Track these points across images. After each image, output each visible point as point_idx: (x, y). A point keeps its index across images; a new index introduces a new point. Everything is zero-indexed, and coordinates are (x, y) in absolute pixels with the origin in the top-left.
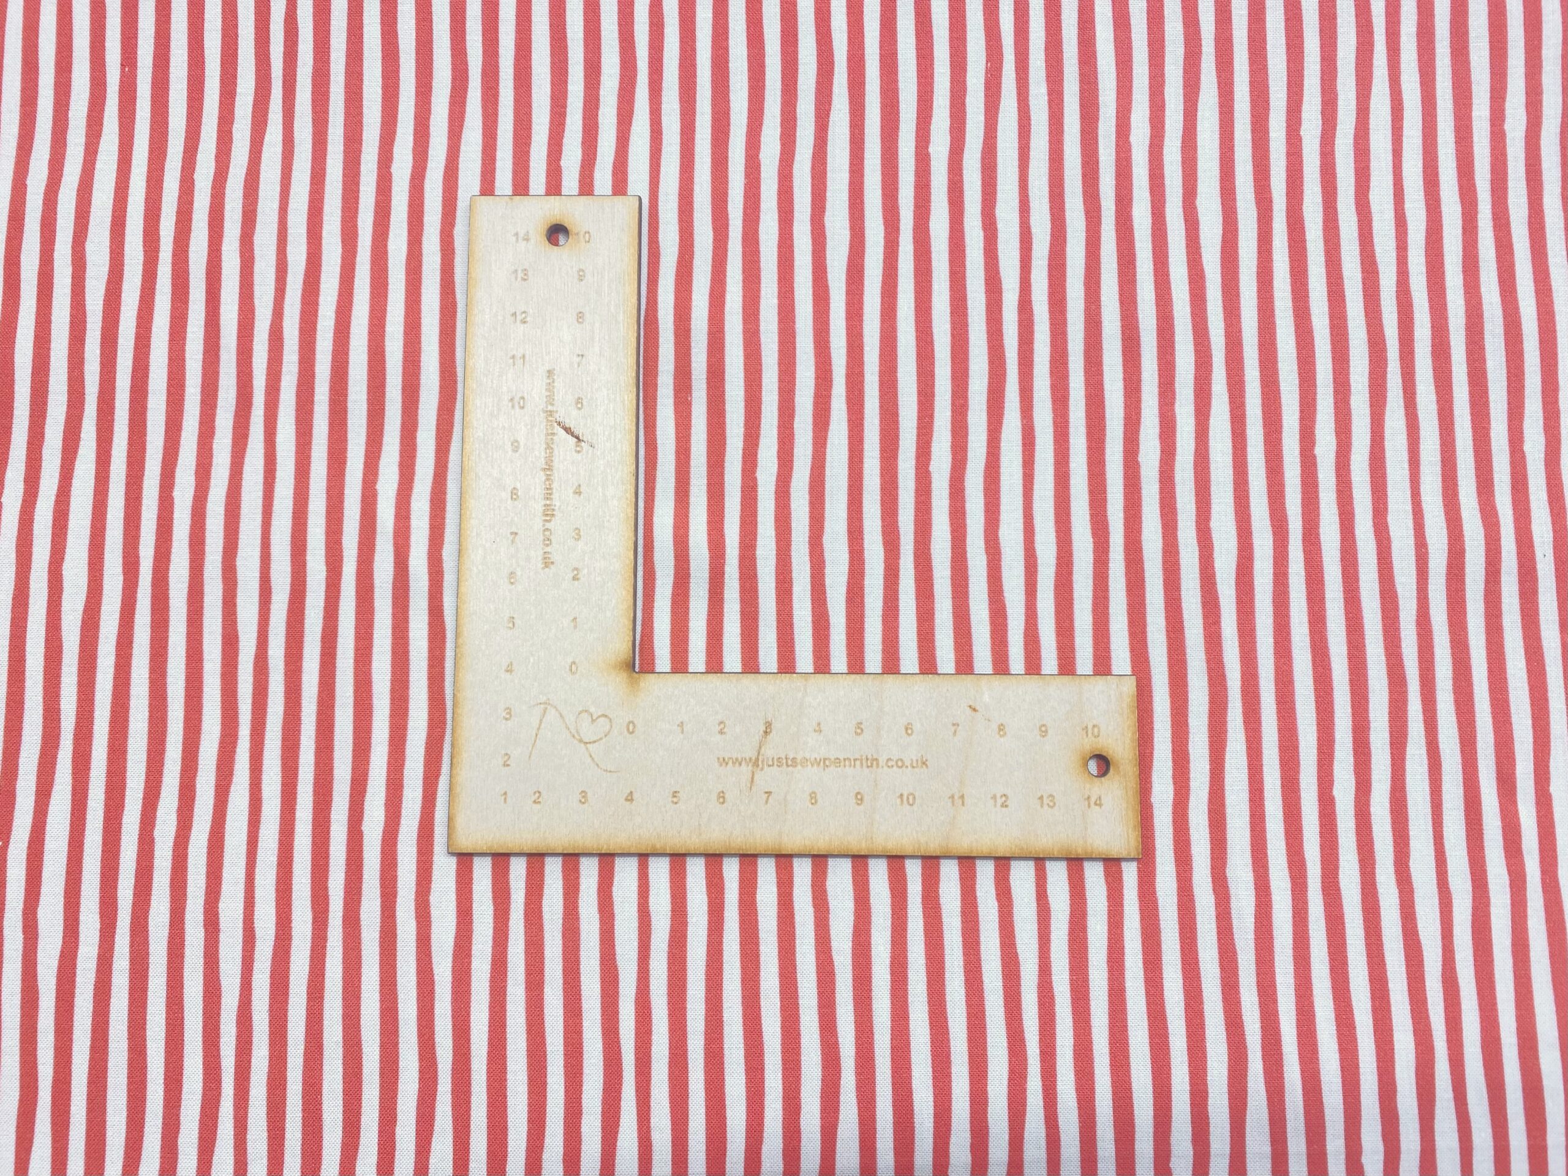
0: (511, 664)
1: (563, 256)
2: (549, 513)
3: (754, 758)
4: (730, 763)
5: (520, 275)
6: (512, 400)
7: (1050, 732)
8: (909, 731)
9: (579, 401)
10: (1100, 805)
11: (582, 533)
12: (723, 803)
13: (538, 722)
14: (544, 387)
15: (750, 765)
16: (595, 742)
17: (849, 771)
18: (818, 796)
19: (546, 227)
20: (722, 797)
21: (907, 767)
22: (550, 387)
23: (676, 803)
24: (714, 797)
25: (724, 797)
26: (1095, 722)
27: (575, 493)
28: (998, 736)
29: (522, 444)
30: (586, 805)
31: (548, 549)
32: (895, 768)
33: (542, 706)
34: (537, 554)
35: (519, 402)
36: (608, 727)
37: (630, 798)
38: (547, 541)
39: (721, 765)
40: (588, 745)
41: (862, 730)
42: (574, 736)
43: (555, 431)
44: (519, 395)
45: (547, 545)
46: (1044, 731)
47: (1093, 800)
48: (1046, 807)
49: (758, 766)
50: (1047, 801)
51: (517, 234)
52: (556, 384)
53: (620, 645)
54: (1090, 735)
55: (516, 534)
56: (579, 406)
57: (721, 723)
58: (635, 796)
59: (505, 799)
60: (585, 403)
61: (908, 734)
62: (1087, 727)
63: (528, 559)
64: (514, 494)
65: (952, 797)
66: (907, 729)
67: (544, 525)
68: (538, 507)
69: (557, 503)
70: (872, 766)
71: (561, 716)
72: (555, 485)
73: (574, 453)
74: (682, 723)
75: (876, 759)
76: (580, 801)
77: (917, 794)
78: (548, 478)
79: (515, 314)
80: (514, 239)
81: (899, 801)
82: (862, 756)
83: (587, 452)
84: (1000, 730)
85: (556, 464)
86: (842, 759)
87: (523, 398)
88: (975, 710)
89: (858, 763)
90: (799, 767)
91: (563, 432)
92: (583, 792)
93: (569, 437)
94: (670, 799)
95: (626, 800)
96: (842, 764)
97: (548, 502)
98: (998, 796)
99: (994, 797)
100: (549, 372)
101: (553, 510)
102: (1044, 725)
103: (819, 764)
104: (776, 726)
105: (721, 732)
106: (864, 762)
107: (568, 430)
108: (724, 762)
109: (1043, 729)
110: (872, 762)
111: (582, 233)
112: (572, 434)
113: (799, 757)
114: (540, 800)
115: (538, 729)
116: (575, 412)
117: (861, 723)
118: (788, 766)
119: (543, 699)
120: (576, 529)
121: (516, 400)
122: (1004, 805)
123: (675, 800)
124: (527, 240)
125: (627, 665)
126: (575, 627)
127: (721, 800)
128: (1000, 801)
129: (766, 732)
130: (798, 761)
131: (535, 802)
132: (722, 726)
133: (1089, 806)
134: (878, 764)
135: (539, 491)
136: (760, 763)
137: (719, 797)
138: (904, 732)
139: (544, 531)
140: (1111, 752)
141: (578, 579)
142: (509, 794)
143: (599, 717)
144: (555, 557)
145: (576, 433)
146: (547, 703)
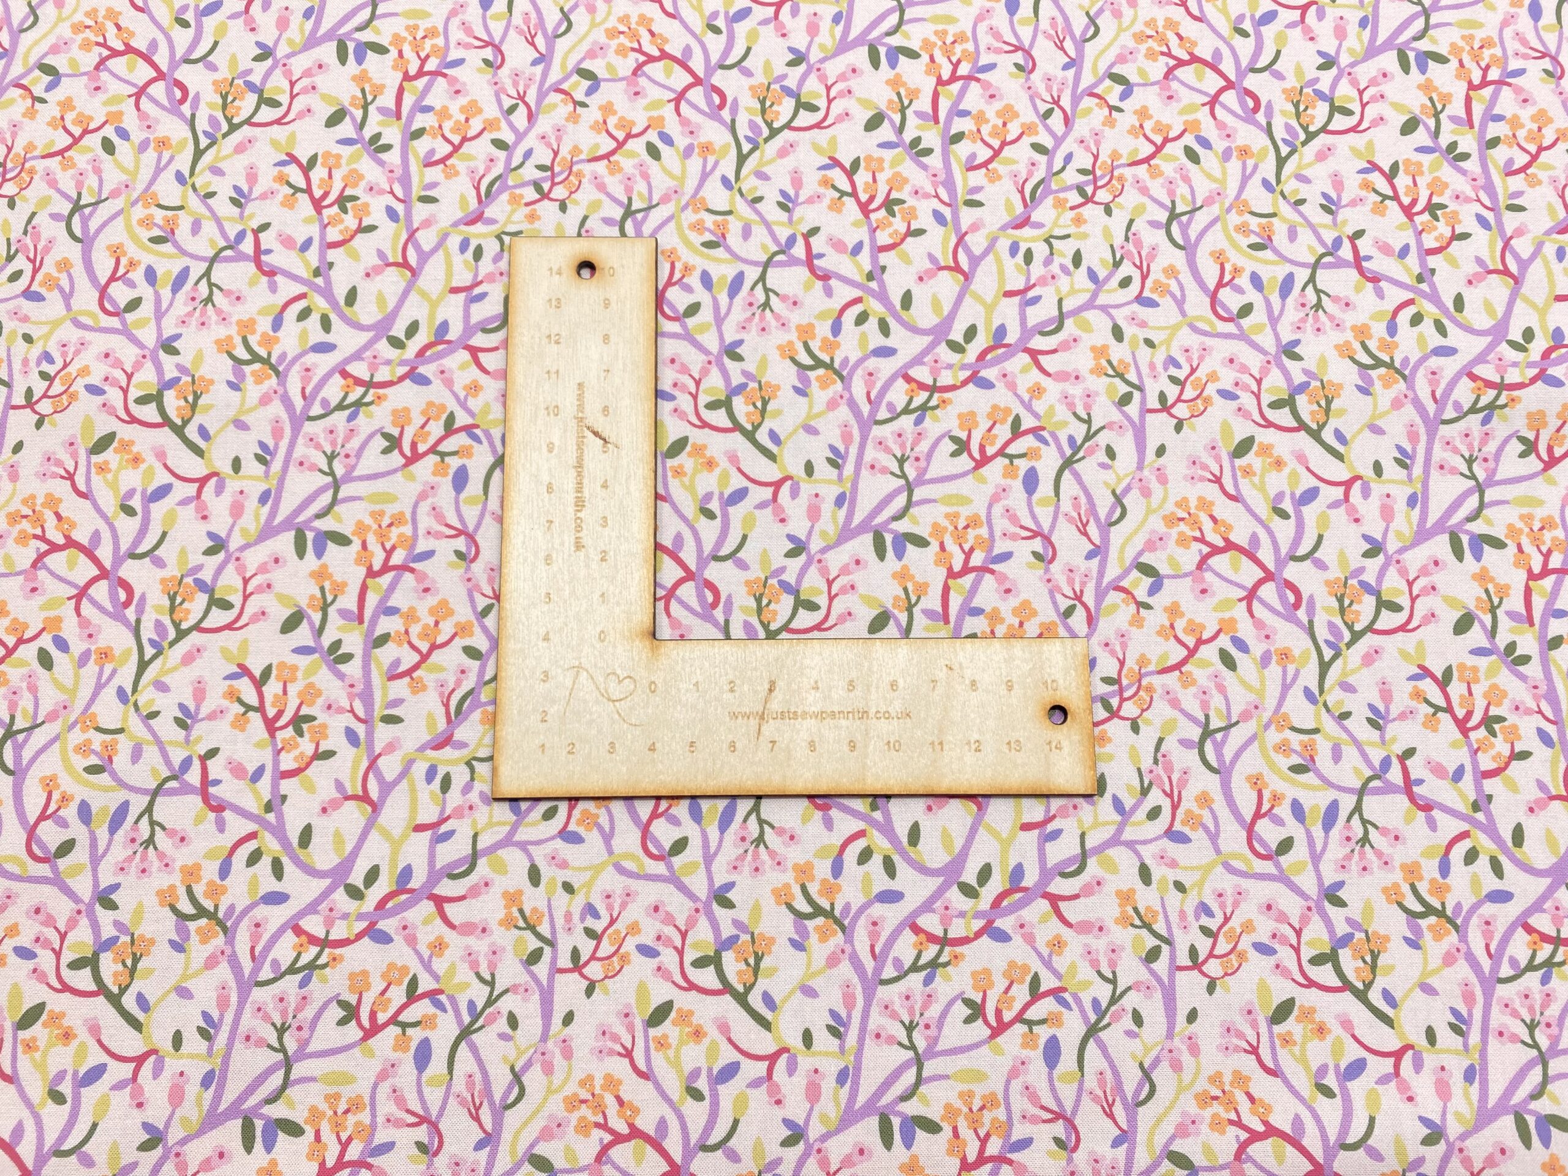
0: (547, 633)
1: (589, 287)
2: (580, 504)
3: (760, 712)
4: (740, 717)
5: (554, 303)
6: (547, 408)
7: (1016, 686)
8: (895, 688)
9: (605, 410)
10: (1060, 749)
11: (609, 521)
12: (734, 751)
13: (572, 683)
14: (576, 397)
15: (757, 718)
16: (621, 700)
17: (843, 722)
18: (817, 744)
19: (576, 264)
20: (733, 746)
21: (893, 718)
22: (580, 397)
23: (693, 752)
24: (726, 746)
26: (1053, 678)
27: (603, 487)
28: (971, 691)
29: (556, 446)
30: (613, 755)
31: (580, 535)
32: (883, 719)
33: (575, 669)
34: (569, 539)
35: (554, 410)
36: (633, 687)
38: (579, 528)
39: (731, 719)
40: (616, 703)
41: (854, 687)
42: (603, 695)
43: (585, 434)
44: (554, 404)
45: (579, 532)
46: (1010, 688)
47: (1053, 746)
48: (1013, 751)
49: (764, 719)
50: (1015, 746)
51: (551, 269)
52: (585, 395)
53: (642, 617)
54: (1049, 688)
55: (551, 522)
56: (606, 413)
57: (731, 682)
58: (657, 746)
59: (543, 750)
60: (610, 411)
61: (894, 690)
62: (1046, 682)
63: (562, 544)
64: (550, 488)
65: (933, 743)
66: (892, 686)
67: (575, 515)
68: (570, 498)
69: (586, 493)
70: (863, 718)
71: (592, 678)
72: (585, 481)
73: (601, 453)
74: (697, 682)
75: (866, 712)
76: (609, 751)
77: (902, 741)
78: (579, 474)
79: (549, 336)
80: (549, 273)
81: (887, 747)
82: (854, 709)
83: (613, 452)
84: (973, 685)
85: (585, 463)
86: (836, 709)
87: (557, 407)
88: (951, 669)
89: (850, 715)
90: (800, 719)
91: (591, 436)
92: (611, 743)
93: (598, 439)
94: (688, 748)
95: (650, 750)
96: (837, 716)
97: (579, 495)
98: (972, 742)
99: (968, 743)
100: (579, 384)
101: (584, 501)
102: (1009, 681)
103: (817, 717)
104: (781, 684)
105: (732, 690)
106: (856, 714)
107: (596, 434)
108: (734, 716)
109: (1009, 684)
110: (864, 714)
111: (607, 269)
112: (601, 438)
113: (800, 711)
114: (574, 750)
115: (572, 689)
116: (602, 419)
117: (853, 681)
118: (790, 719)
119: (576, 663)
120: (604, 517)
121: (551, 409)
122: (978, 750)
123: (692, 749)
124: (559, 273)
125: (650, 634)
126: (603, 602)
127: (732, 749)
128: (974, 747)
129: (771, 691)
130: (799, 714)
131: (569, 753)
132: (732, 685)
133: (1051, 750)
134: (868, 718)
135: (570, 484)
136: (765, 716)
137: (730, 747)
138: (889, 687)
139: (576, 519)
140: (1068, 702)
141: (605, 560)
142: (547, 746)
143: (623, 679)
144: (584, 541)
145: (604, 435)
146: (580, 667)
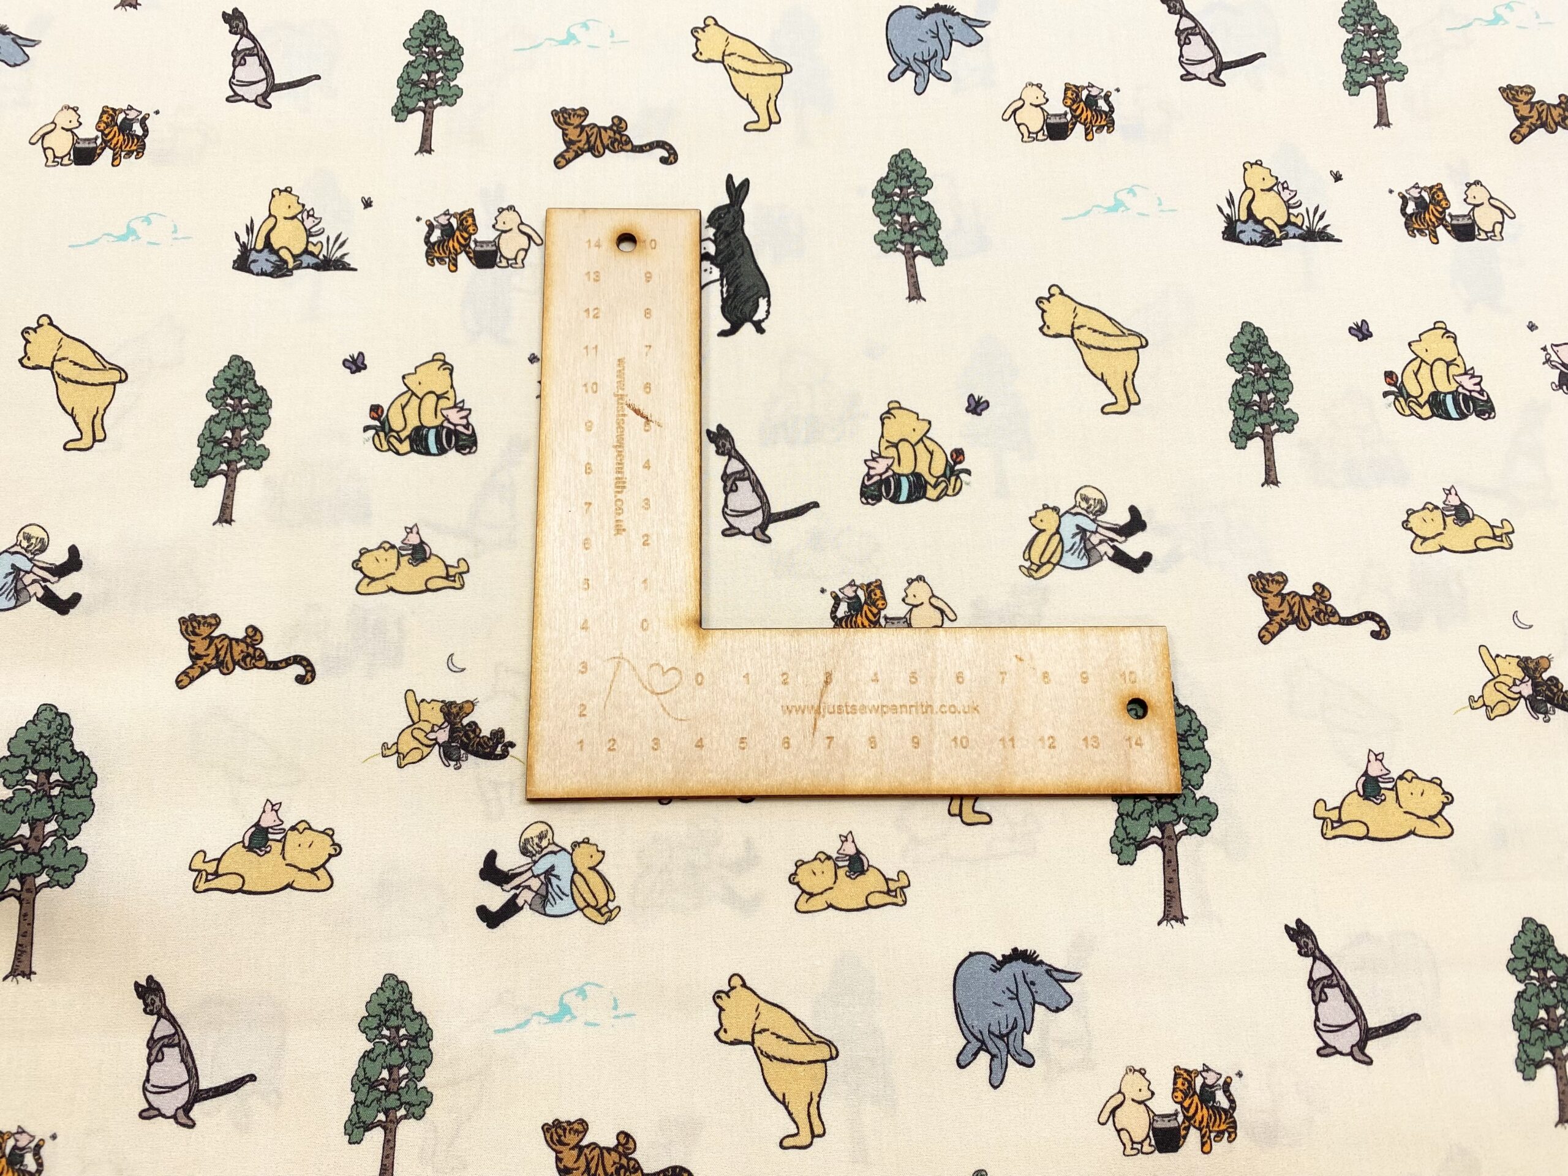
0: (586, 621)
1: (630, 261)
2: (620, 485)
3: (816, 706)
4: (794, 711)
5: (592, 276)
6: (585, 385)
7: (1091, 678)
8: (960, 680)
9: (647, 387)
10: (1141, 745)
11: (651, 503)
12: (788, 748)
13: (612, 675)
14: (616, 374)
15: (813, 712)
16: (665, 693)
17: (906, 717)
18: (877, 740)
19: (616, 236)
20: (786, 742)
21: (959, 712)
22: (620, 374)
23: (744, 748)
24: (778, 743)
25: (788, 743)
26: (1131, 669)
27: (644, 467)
28: (1043, 683)
29: (595, 423)
30: (658, 752)
31: (619, 518)
32: (948, 713)
33: (616, 660)
34: (609, 522)
35: (593, 387)
36: (677, 679)
37: (700, 745)
38: (619, 510)
39: (784, 713)
40: (662, 697)
41: (916, 679)
42: (646, 688)
43: (626, 413)
44: (593, 381)
45: (619, 514)
46: (1085, 680)
47: (1133, 743)
48: (1090, 747)
49: (820, 713)
50: (1094, 742)
51: (589, 241)
52: (626, 371)
53: (688, 606)
54: (1127, 680)
55: (590, 504)
56: (648, 390)
57: (784, 674)
58: (706, 741)
59: (582, 747)
60: (652, 388)
61: (960, 683)
62: (1124, 673)
63: (602, 527)
64: (588, 469)
65: (1002, 740)
66: (958, 678)
67: (615, 496)
68: (610, 478)
69: (627, 474)
70: (926, 712)
71: (634, 669)
72: (626, 461)
73: (643, 432)
74: (747, 674)
75: (931, 706)
76: (653, 748)
77: (970, 737)
78: (620, 454)
79: (587, 310)
80: (587, 245)
81: (953, 743)
82: (917, 703)
83: (655, 431)
84: (1045, 677)
85: (626, 442)
86: (898, 703)
87: (595, 384)
88: (1021, 660)
89: (913, 709)
90: (858, 714)
91: (632, 414)
92: (655, 739)
93: (639, 417)
94: (738, 744)
95: (697, 746)
96: (899, 710)
97: (620, 475)
98: (1046, 738)
99: (1042, 739)
100: (619, 360)
101: (624, 482)
102: (1084, 673)
103: (877, 711)
104: (836, 676)
105: (785, 683)
106: (919, 708)
107: (637, 412)
109: (1084, 676)
110: (928, 708)
111: (648, 241)
112: (642, 416)
113: (858, 705)
114: (615, 747)
115: (612, 681)
116: (643, 396)
117: (915, 673)
118: (848, 713)
119: (618, 655)
120: (647, 499)
121: (590, 385)
122: (1050, 747)
123: (742, 745)
124: (599, 246)
125: (696, 622)
126: (646, 588)
127: (786, 745)
128: (1047, 743)
129: (827, 683)
130: (858, 708)
131: (610, 749)
132: (785, 677)
133: (1131, 747)
134: (932, 712)
135: (610, 463)
136: (822, 710)
137: (784, 743)
138: (955, 679)
139: (616, 501)
140: (1147, 696)
141: (648, 544)
142: (586, 742)
143: (668, 671)
144: (625, 525)
145: (645, 413)
146: (620, 658)
